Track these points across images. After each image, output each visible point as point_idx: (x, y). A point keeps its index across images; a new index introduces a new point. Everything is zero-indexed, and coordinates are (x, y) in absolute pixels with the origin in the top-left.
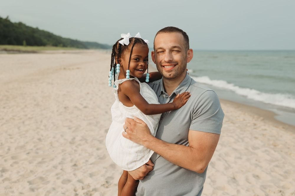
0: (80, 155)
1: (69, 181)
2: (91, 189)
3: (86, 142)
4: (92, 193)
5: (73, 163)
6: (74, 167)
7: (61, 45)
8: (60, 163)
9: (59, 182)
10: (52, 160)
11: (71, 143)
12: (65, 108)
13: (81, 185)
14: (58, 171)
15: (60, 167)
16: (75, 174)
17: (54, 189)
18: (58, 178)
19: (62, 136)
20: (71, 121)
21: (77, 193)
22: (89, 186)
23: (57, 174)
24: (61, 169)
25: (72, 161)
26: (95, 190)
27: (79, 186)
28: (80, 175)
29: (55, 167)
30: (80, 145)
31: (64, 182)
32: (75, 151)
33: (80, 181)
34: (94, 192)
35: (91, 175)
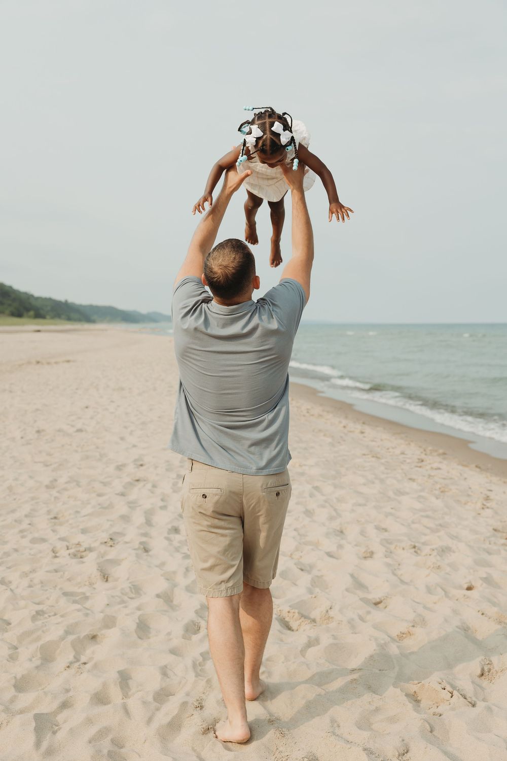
0: (64, 503)
1: (43, 540)
2: (82, 549)
3: (78, 485)
4: (84, 554)
5: (52, 516)
6: (53, 520)
7: (32, 313)
8: (26, 516)
9: (25, 542)
10: (13, 511)
11: (47, 487)
12: (38, 432)
13: (65, 543)
14: (25, 526)
15: (27, 521)
16: (54, 531)
17: (16, 550)
18: (23, 537)
19: (31, 477)
20: (49, 454)
21: (57, 555)
22: (79, 544)
23: (21, 531)
24: (30, 524)
25: (49, 512)
26: (90, 549)
27: (60, 545)
28: (63, 531)
29: (18, 521)
30: (66, 489)
31: (34, 541)
32: (56, 498)
33: (62, 539)
34: (87, 552)
35: (84, 531)
